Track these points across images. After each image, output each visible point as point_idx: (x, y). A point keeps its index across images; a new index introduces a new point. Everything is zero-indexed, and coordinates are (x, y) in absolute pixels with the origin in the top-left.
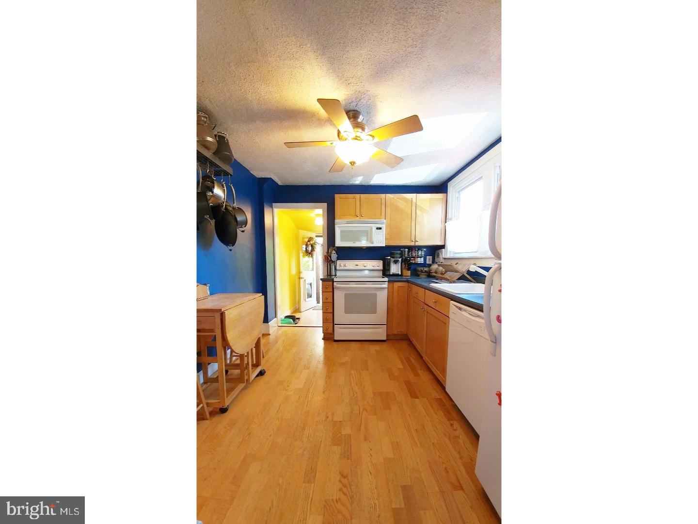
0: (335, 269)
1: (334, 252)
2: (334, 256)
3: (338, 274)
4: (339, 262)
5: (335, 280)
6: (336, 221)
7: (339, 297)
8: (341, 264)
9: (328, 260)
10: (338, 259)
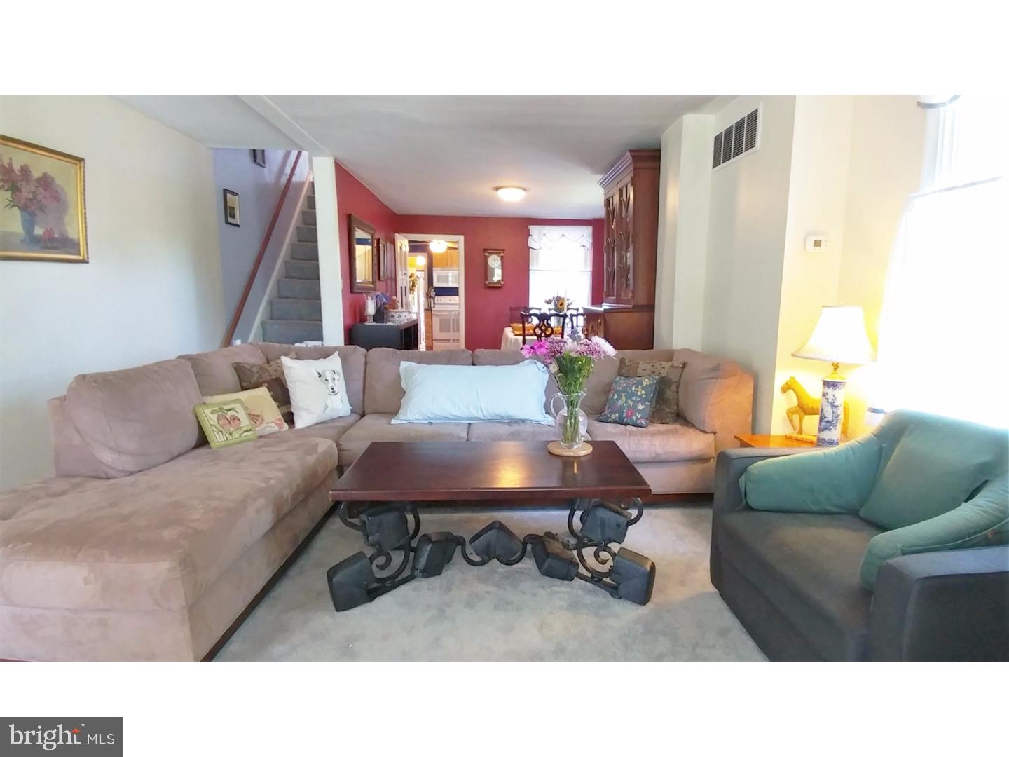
0: (434, 303)
1: (433, 290)
2: (433, 293)
3: (436, 306)
4: (436, 298)
5: (433, 309)
6: (434, 269)
7: (436, 321)
8: (439, 299)
9: (428, 296)
10: (436, 295)
